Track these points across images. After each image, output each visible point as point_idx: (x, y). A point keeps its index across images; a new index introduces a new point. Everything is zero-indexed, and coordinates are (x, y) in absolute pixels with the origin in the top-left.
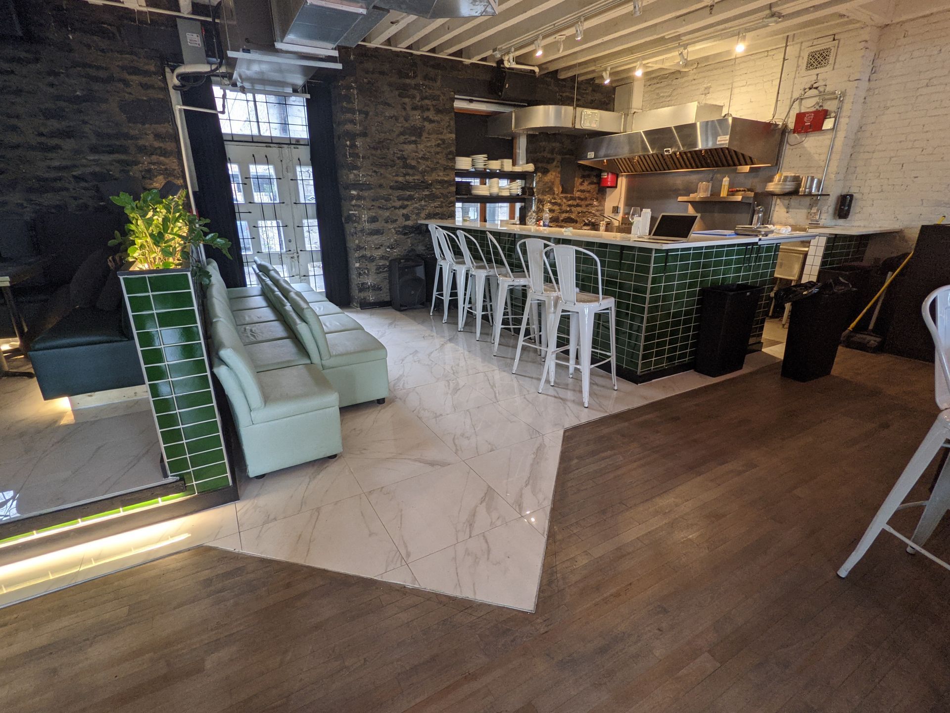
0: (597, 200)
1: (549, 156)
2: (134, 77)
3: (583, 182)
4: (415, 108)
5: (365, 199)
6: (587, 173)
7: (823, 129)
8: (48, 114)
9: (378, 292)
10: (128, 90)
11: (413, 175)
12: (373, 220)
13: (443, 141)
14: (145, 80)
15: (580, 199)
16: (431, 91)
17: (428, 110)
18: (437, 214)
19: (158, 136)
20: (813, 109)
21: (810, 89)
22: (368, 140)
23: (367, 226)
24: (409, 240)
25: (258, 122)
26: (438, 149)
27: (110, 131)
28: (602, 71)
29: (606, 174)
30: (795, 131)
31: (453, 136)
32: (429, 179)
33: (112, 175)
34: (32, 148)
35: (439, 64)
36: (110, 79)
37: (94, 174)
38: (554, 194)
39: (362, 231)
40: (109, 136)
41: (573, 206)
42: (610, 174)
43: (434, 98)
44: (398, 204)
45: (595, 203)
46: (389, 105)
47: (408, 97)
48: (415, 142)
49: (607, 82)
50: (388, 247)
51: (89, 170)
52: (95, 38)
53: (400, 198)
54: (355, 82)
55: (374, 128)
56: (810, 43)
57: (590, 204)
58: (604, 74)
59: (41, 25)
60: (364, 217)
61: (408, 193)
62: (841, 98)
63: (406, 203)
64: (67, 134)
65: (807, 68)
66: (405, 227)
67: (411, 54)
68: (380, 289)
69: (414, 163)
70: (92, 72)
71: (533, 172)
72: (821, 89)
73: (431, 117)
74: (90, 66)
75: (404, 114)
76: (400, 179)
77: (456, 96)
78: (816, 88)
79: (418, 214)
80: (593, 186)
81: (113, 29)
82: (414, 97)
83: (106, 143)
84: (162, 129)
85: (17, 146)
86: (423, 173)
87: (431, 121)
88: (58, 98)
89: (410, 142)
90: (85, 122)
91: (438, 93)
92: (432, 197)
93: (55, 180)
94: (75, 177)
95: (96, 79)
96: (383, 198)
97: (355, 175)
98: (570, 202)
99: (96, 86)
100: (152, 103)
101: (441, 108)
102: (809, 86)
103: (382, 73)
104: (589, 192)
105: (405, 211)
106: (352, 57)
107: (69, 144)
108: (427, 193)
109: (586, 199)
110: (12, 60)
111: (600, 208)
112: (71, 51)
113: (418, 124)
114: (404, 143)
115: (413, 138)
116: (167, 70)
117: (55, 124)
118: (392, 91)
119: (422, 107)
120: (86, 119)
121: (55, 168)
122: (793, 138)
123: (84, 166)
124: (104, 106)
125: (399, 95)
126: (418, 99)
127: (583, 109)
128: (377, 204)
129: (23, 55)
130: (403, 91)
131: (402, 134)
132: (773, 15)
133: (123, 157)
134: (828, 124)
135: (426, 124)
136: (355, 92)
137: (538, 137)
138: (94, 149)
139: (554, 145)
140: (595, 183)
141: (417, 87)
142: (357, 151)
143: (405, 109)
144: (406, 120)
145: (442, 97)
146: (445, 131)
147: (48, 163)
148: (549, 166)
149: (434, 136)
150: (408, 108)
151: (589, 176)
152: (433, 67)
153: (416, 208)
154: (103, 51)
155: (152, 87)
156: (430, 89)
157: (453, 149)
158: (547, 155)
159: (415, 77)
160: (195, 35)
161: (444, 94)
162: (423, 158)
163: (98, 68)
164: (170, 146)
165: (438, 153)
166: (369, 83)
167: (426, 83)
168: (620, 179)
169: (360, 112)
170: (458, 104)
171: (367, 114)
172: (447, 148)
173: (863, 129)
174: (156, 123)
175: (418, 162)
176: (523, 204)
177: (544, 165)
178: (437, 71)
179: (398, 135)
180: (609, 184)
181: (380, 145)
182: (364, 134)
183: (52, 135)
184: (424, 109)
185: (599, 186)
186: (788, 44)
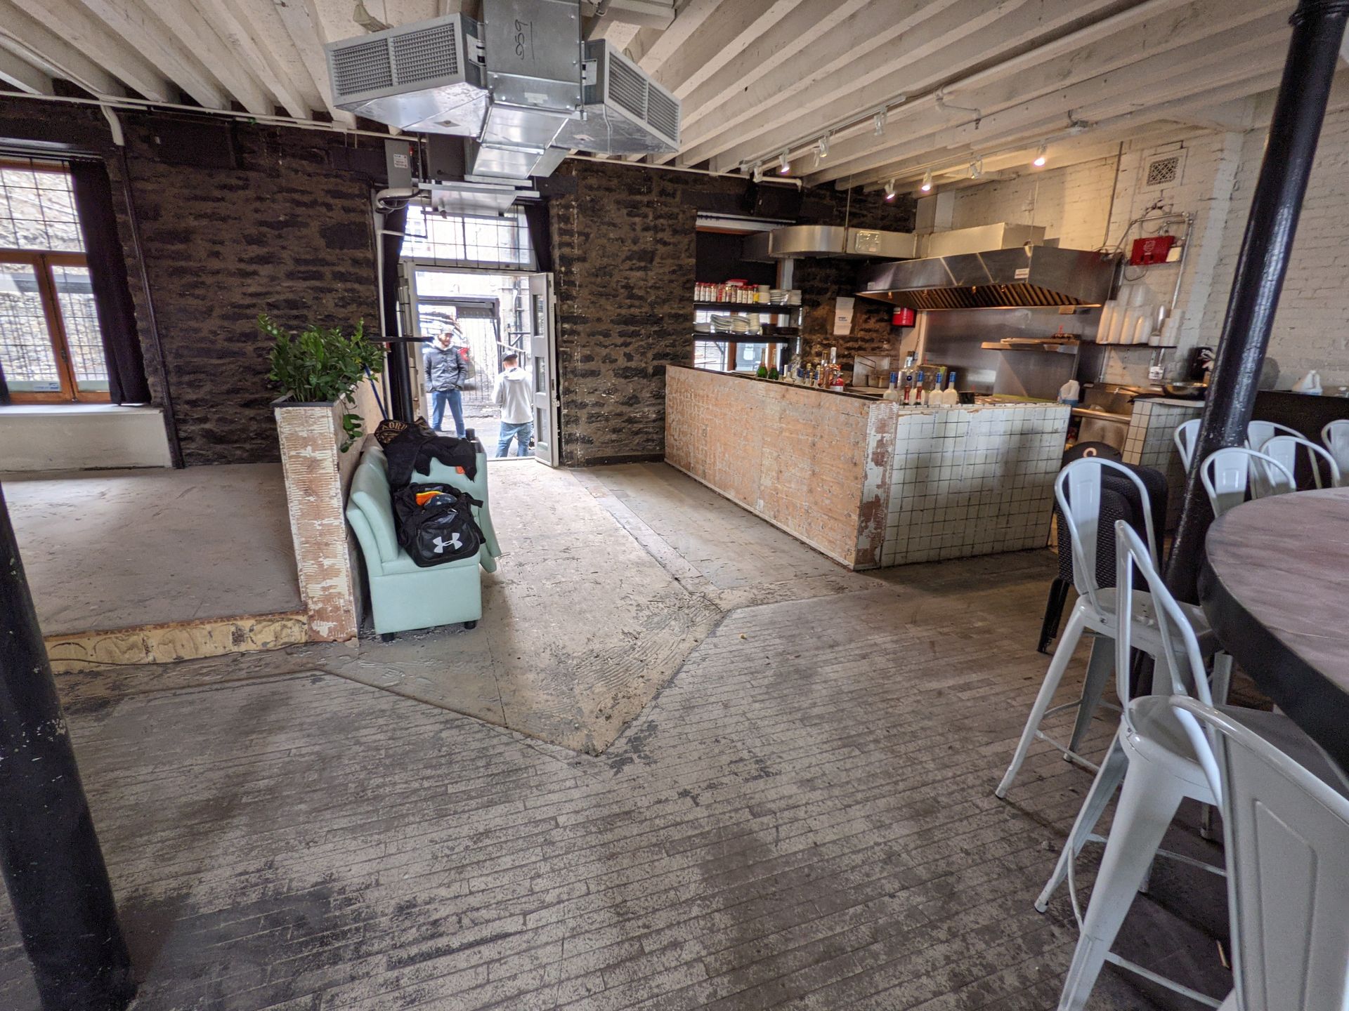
0: (888, 341)
1: (820, 285)
2: (337, 201)
3: (869, 318)
4: (646, 229)
5: (579, 334)
6: (874, 307)
7: (1168, 260)
8: (251, 241)
9: (588, 446)
10: (330, 214)
11: (640, 307)
12: (587, 359)
13: (680, 267)
14: (347, 203)
15: (863, 340)
16: (667, 209)
17: (663, 230)
18: (667, 355)
19: (356, 262)
20: (1156, 235)
21: (1154, 208)
22: (587, 265)
23: (579, 365)
24: (631, 385)
25: (465, 245)
26: (673, 277)
27: (308, 257)
28: (885, 184)
29: (899, 309)
30: (1133, 262)
31: (693, 261)
32: (660, 312)
33: (305, 303)
34: (232, 275)
35: (679, 178)
36: (314, 204)
37: (286, 301)
38: (826, 333)
39: (574, 372)
40: (306, 262)
41: (854, 349)
42: (905, 310)
43: (671, 216)
44: (620, 341)
45: (886, 346)
46: (614, 225)
47: (638, 215)
48: (645, 269)
49: (891, 196)
50: (604, 392)
51: (282, 297)
52: (304, 162)
53: (621, 334)
54: (576, 201)
55: (594, 254)
56: (1153, 151)
57: (878, 348)
58: (887, 187)
59: (254, 152)
60: (577, 356)
61: (632, 328)
62: (1190, 221)
63: (629, 340)
64: (264, 260)
65: (1149, 183)
66: (627, 369)
67: (645, 168)
68: (590, 442)
69: (641, 293)
70: (296, 196)
71: (799, 306)
72: (1166, 209)
73: (665, 239)
74: (295, 191)
75: (632, 235)
76: (623, 312)
77: (699, 213)
78: (1160, 208)
79: (643, 354)
80: (883, 324)
81: (323, 153)
82: (646, 216)
83: (302, 268)
84: (359, 254)
85: (218, 272)
86: (652, 305)
87: (665, 244)
88: (262, 223)
89: (639, 269)
90: (284, 248)
91: (676, 210)
92: (662, 334)
93: (248, 307)
94: (269, 304)
95: (299, 204)
96: (600, 333)
97: (569, 306)
98: (849, 344)
99: (300, 210)
100: (353, 227)
101: (678, 229)
102: (1150, 205)
103: (608, 189)
104: (877, 331)
105: (627, 350)
106: (574, 173)
107: (265, 270)
108: (657, 329)
109: (872, 340)
110: (224, 187)
111: (893, 353)
112: (278, 176)
113: (649, 247)
114: (631, 269)
115: (643, 264)
116: (373, 191)
117: (255, 251)
118: (619, 209)
119: (655, 227)
120: (285, 243)
121: (251, 295)
122: (1131, 271)
123: (278, 293)
124: (304, 231)
125: (628, 214)
126: (651, 218)
127: (857, 229)
128: (593, 340)
129: (234, 182)
130: (633, 208)
131: (629, 258)
132: (1074, 124)
133: (317, 283)
134: (1174, 255)
135: (659, 246)
136: (575, 211)
137: (807, 262)
138: (290, 276)
139: (828, 271)
140: (886, 321)
141: (649, 204)
142: (573, 278)
143: (634, 230)
144: (635, 242)
145: (680, 216)
146: (683, 255)
147: (244, 289)
148: (821, 298)
149: (670, 261)
150: (638, 228)
151: (877, 312)
152: (671, 181)
153: (641, 346)
154: (309, 175)
155: (354, 210)
156: (666, 206)
157: (693, 276)
158: (817, 284)
159: (650, 191)
160: (402, 156)
161: (684, 212)
162: (654, 287)
163: (303, 192)
164: (364, 272)
165: (671, 281)
166: (592, 200)
167: (663, 199)
168: (918, 317)
169: (580, 234)
170: (700, 223)
171: (587, 236)
172: (684, 275)
173: (1224, 262)
174: (354, 248)
175: (648, 292)
176: (786, 345)
177: (814, 297)
178: (676, 186)
179: (624, 261)
180: (904, 322)
181: (602, 271)
182: (583, 259)
183: (251, 261)
184: (656, 229)
185: (891, 325)
186: (1123, 152)
